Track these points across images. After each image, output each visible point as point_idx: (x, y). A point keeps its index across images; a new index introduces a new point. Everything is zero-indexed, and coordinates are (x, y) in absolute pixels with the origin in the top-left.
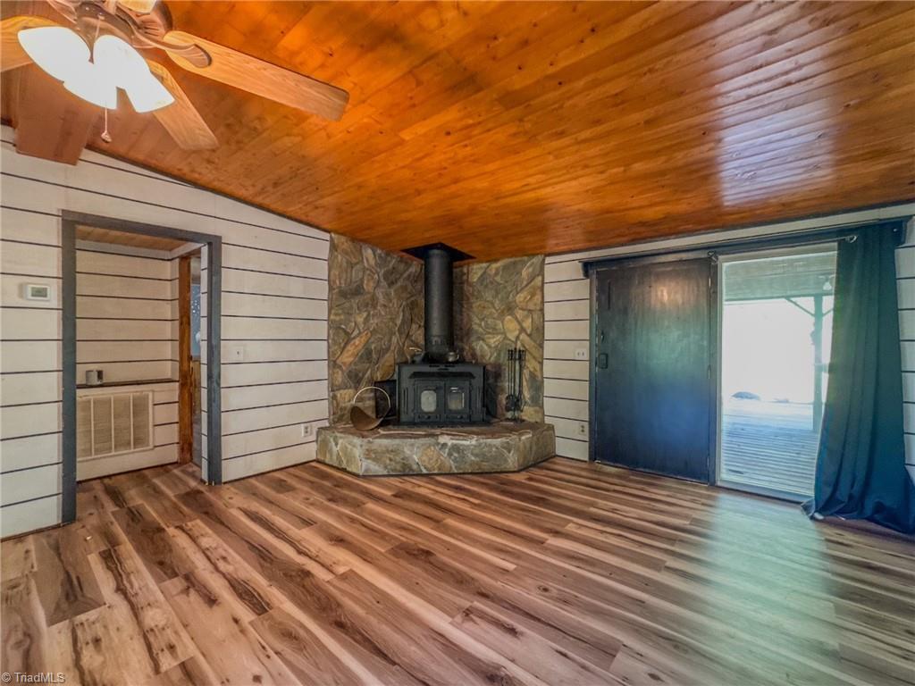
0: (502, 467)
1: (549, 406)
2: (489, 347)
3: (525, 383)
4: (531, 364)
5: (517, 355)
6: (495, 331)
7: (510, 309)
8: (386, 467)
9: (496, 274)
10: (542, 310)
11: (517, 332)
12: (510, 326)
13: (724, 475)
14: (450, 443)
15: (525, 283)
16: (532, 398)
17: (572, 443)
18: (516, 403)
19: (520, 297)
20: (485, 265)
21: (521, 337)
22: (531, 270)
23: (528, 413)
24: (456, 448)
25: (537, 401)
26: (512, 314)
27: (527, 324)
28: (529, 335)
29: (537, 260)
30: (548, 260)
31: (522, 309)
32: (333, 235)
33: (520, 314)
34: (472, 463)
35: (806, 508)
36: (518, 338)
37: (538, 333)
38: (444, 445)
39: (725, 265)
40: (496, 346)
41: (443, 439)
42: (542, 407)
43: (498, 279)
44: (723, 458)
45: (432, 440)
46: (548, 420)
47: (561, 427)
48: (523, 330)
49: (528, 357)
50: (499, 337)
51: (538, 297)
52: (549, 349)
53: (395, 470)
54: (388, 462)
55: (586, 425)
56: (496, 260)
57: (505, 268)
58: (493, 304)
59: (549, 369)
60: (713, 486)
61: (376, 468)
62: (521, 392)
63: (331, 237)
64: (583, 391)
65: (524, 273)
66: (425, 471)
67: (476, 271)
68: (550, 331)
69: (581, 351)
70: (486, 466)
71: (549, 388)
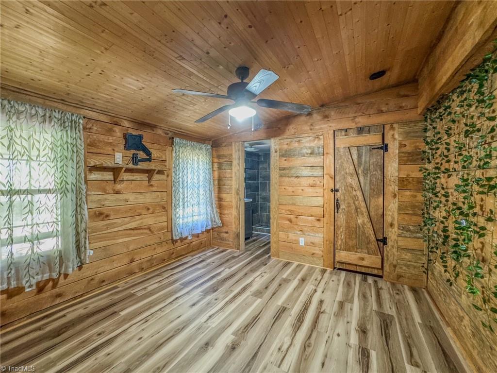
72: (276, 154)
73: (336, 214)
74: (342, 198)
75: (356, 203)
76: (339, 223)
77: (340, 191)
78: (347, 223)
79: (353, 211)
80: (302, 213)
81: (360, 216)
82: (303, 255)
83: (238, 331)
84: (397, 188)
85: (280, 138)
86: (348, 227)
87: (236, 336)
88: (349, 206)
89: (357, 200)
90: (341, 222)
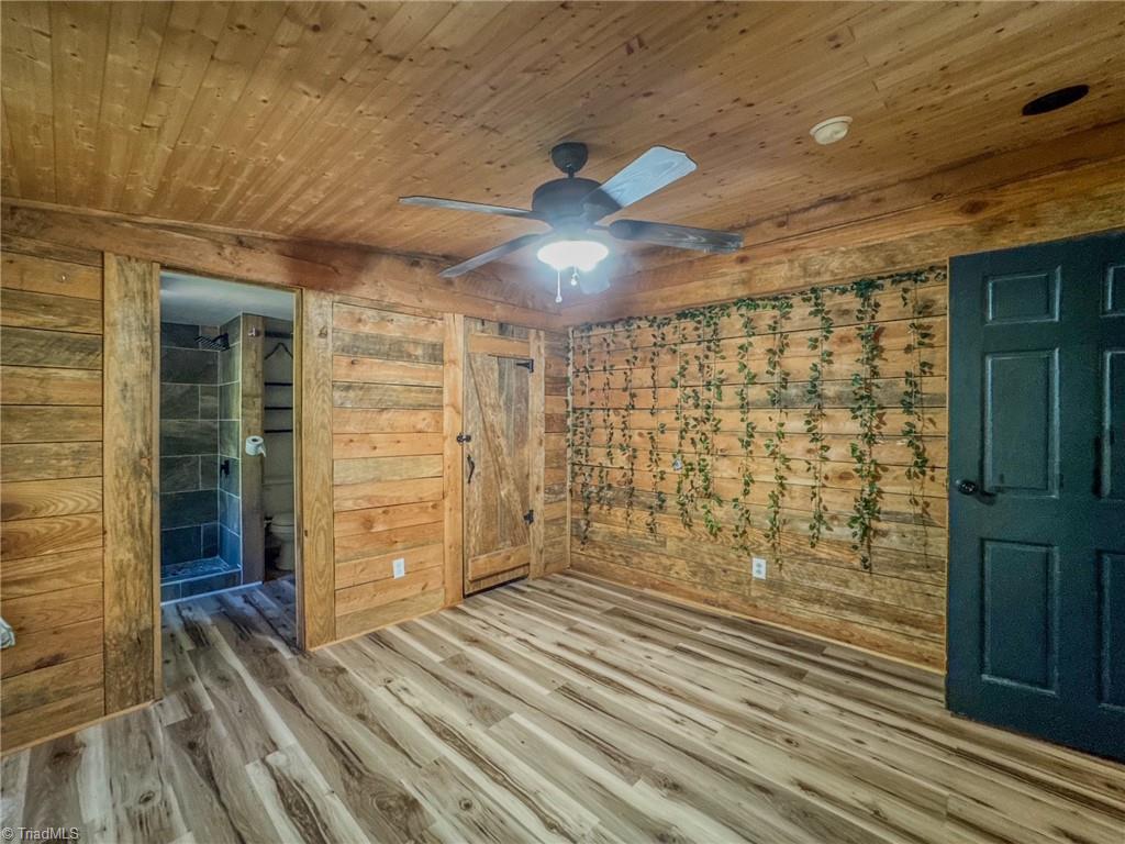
72: (322, 340)
73: (466, 486)
74: (476, 452)
75: (500, 459)
76: (471, 503)
77: (473, 439)
78: (484, 499)
79: (493, 476)
80: (399, 498)
81: (505, 483)
82: (403, 600)
83: (622, 772)
84: (543, 430)
85: (337, 298)
86: (486, 508)
87: (639, 778)
88: (486, 468)
89: (502, 453)
90: (474, 501)
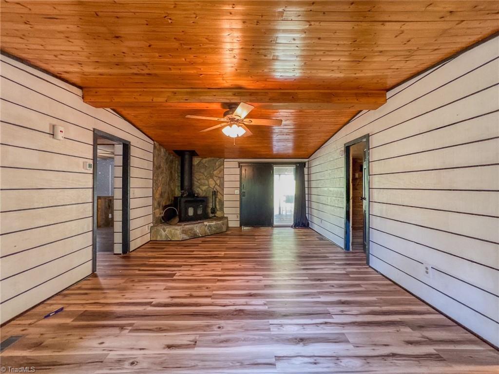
0: (222, 231)
1: (226, 210)
2: (202, 190)
3: (217, 203)
4: (219, 196)
5: (215, 193)
6: (204, 185)
7: (212, 176)
8: (189, 236)
9: (206, 163)
10: (223, 177)
11: (214, 185)
12: (212, 183)
13: (275, 223)
14: (208, 224)
15: (217, 167)
16: (220, 209)
17: (234, 222)
18: (214, 211)
19: (215, 172)
20: (200, 159)
21: (216, 187)
22: (219, 163)
23: (218, 214)
24: (210, 226)
25: (222, 209)
26: (212, 178)
27: (218, 182)
28: (219, 186)
29: (222, 160)
30: (225, 160)
31: (216, 177)
32: (155, 142)
33: (215, 178)
34: (214, 231)
35: (292, 227)
36: (214, 187)
37: (222, 185)
38: (206, 225)
39: (275, 168)
40: (205, 190)
41: (206, 223)
42: (223, 211)
43: (206, 164)
44: (275, 220)
45: (202, 224)
46: (225, 216)
47: (230, 217)
48: (216, 184)
49: (218, 193)
50: (207, 187)
51: (222, 173)
52: (226, 191)
53: (191, 237)
54: (189, 234)
55: (239, 215)
56: (205, 158)
57: (209, 161)
58: (203, 173)
59: (226, 198)
60: (273, 227)
61: (186, 237)
62: (216, 207)
63: (154, 143)
64: (238, 204)
65: (217, 164)
66: (200, 236)
67: (196, 161)
68: (226, 185)
69: (237, 191)
70: (218, 231)
71: (226, 204)
